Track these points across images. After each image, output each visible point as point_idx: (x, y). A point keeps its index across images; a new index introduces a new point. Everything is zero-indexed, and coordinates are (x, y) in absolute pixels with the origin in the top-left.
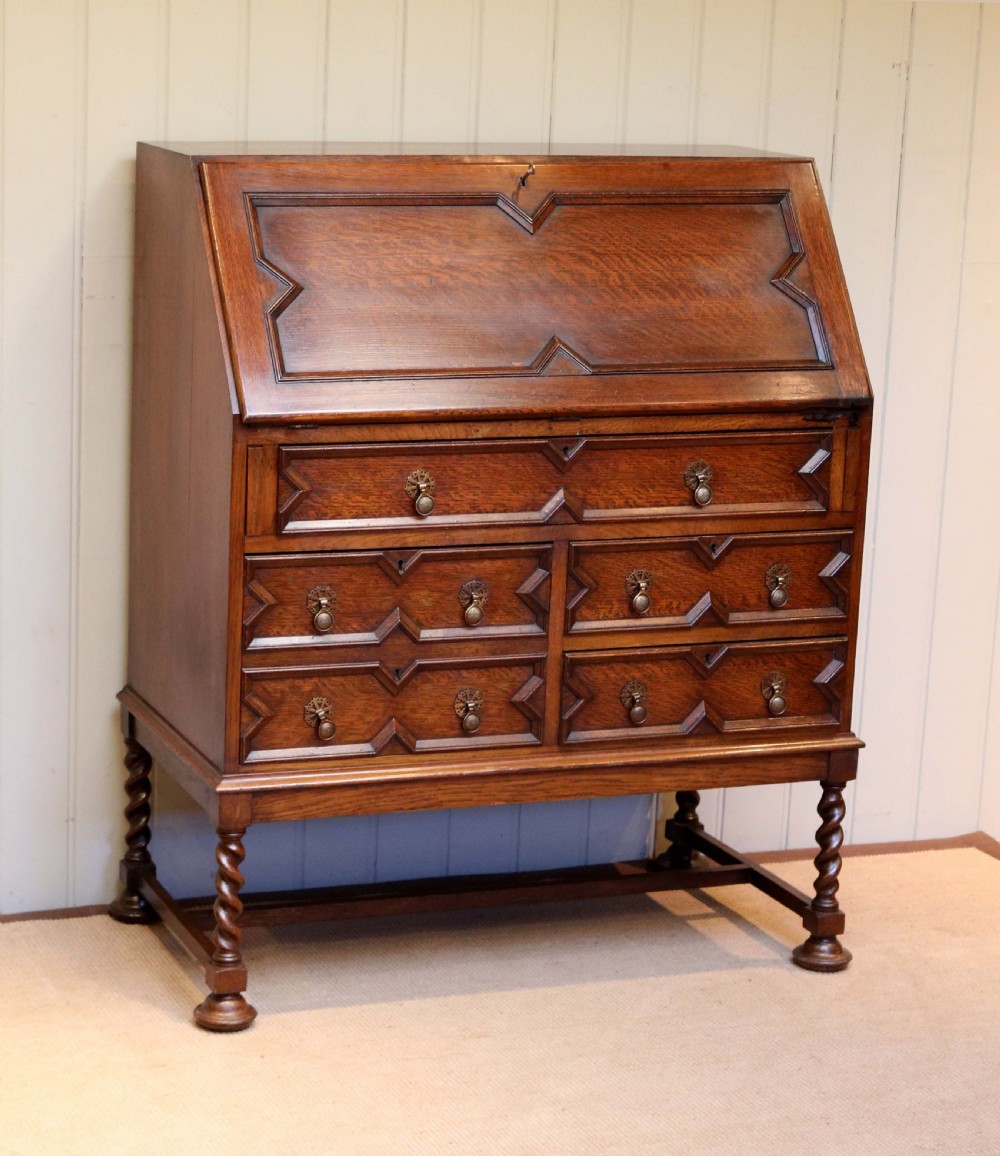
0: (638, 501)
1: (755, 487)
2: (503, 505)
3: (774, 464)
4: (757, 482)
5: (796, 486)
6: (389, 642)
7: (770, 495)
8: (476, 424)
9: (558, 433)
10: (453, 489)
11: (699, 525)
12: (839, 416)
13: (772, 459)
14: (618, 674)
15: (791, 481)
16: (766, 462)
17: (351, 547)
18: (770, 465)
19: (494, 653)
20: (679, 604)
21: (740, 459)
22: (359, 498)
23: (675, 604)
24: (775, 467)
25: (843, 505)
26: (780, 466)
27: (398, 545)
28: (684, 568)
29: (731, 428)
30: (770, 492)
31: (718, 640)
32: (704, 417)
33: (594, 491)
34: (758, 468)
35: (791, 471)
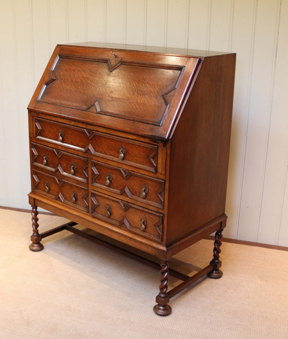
0: (108, 153)
1: (137, 158)
2: (78, 145)
3: (142, 152)
4: (137, 157)
5: (148, 161)
6: (57, 172)
7: (141, 162)
8: (71, 121)
9: (88, 128)
10: (68, 137)
11: (122, 165)
12: (160, 142)
13: (141, 151)
14: (104, 201)
15: (147, 159)
16: (140, 151)
17: (49, 146)
18: (141, 153)
19: (77, 184)
20: (119, 187)
21: (133, 148)
22: (50, 134)
23: (118, 186)
24: (142, 154)
25: (161, 172)
26: (144, 154)
27: (57, 148)
28: (119, 176)
29: (130, 138)
30: (141, 161)
31: (128, 201)
32: (123, 132)
33: (97, 147)
34: (138, 153)
35: (147, 156)
